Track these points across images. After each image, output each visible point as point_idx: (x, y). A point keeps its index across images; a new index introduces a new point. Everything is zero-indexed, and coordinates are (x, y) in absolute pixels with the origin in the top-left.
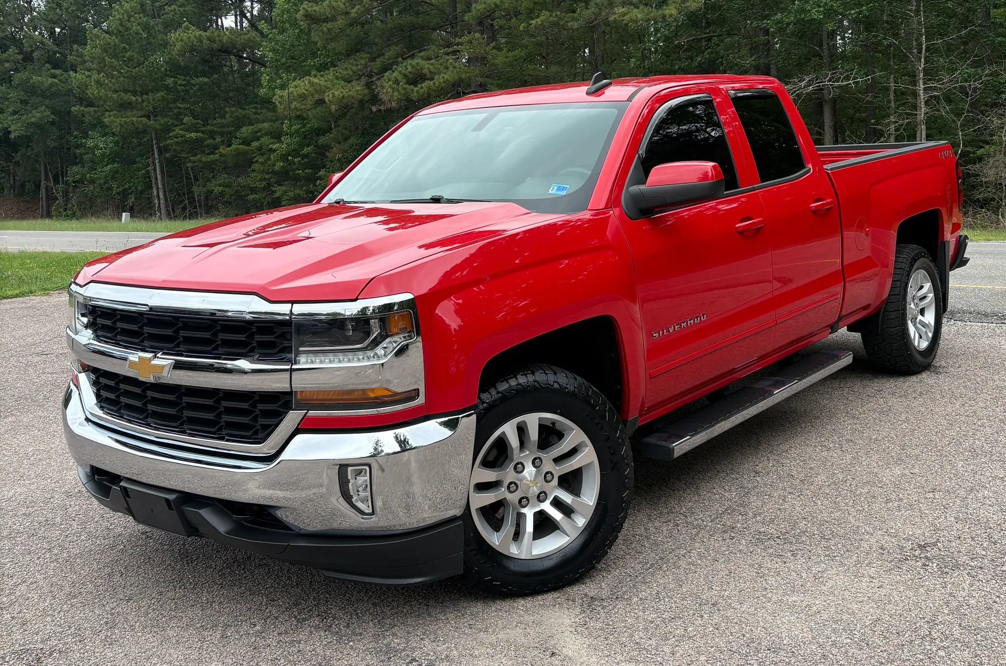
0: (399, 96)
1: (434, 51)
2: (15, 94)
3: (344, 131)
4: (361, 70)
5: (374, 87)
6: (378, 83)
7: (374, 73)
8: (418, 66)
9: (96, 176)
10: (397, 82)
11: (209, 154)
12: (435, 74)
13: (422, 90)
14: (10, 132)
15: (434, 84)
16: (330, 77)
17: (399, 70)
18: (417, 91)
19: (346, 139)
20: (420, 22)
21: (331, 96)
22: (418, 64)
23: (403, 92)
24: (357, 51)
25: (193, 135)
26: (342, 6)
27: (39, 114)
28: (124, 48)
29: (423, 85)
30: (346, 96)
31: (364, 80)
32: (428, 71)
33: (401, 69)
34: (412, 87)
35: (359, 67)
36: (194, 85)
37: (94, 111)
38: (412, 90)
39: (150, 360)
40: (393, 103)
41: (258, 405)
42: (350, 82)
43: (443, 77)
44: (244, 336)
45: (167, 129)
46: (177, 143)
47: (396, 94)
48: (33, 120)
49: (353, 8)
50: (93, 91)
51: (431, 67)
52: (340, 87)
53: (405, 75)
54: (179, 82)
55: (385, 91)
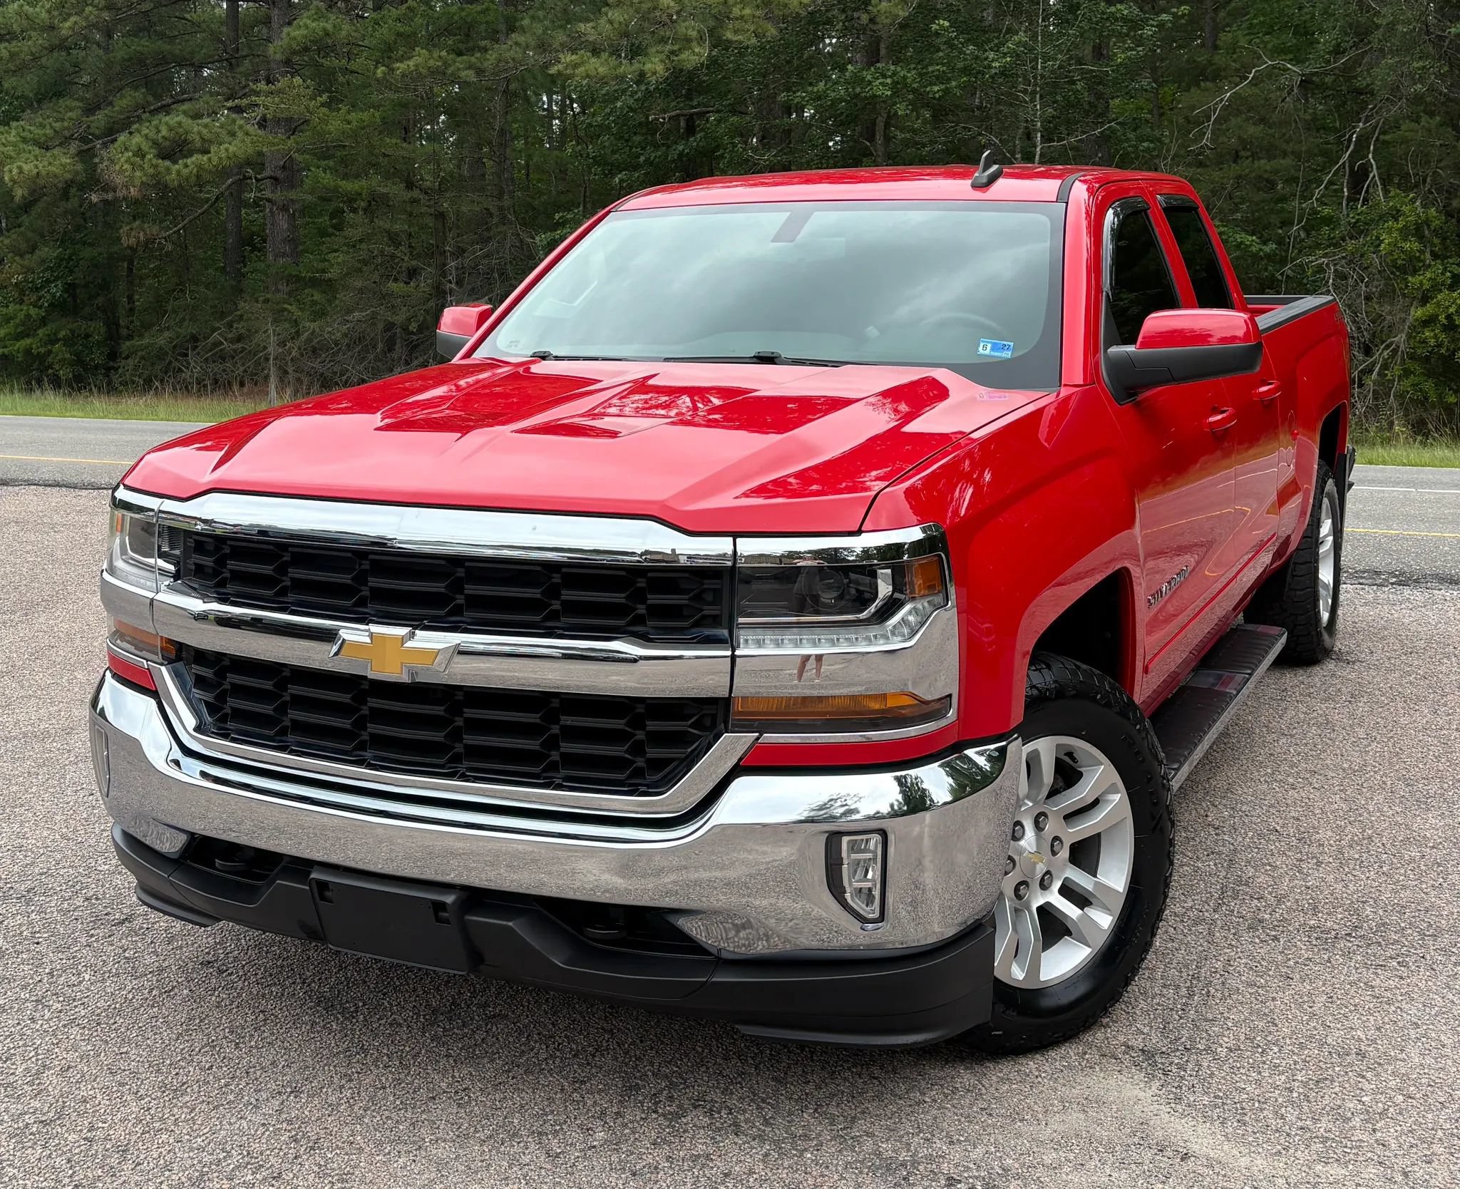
0: (144, 179)
1: (208, 103)
3: (30, 234)
4: (68, 129)
5: (97, 160)
6: (103, 153)
7: (93, 135)
8: (181, 127)
10: (140, 153)
12: (211, 142)
13: (187, 171)
15: (210, 159)
16: (12, 139)
17: (143, 133)
18: (178, 172)
19: (33, 249)
20: (177, 52)
21: (15, 171)
22: (180, 123)
23: (151, 171)
24: (59, 95)
26: (44, 15)
29: (189, 161)
30: (44, 173)
31: (74, 147)
32: (198, 138)
33: (147, 131)
34: (167, 163)
35: (66, 124)
38: (168, 169)
39: (403, 640)
40: (132, 190)
41: (648, 723)
42: (47, 149)
43: (227, 150)
44: (623, 595)
47: (138, 174)
49: (65, 20)
51: (205, 131)
52: (32, 158)
53: (155, 143)
55: (117, 167)
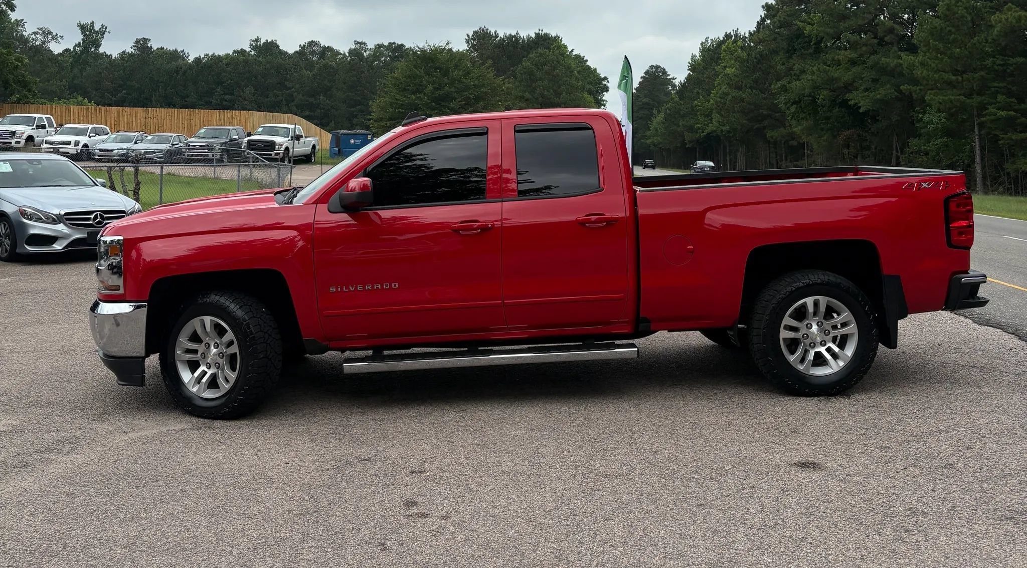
2: (869, 74)
9: (929, 148)
11: (1021, 132)
14: (860, 107)
25: (1003, 113)
27: (885, 91)
28: (950, 31)
36: (1011, 65)
37: (920, 89)
45: (982, 107)
46: (992, 121)
48: (878, 96)
50: (919, 72)
54: (998, 62)
